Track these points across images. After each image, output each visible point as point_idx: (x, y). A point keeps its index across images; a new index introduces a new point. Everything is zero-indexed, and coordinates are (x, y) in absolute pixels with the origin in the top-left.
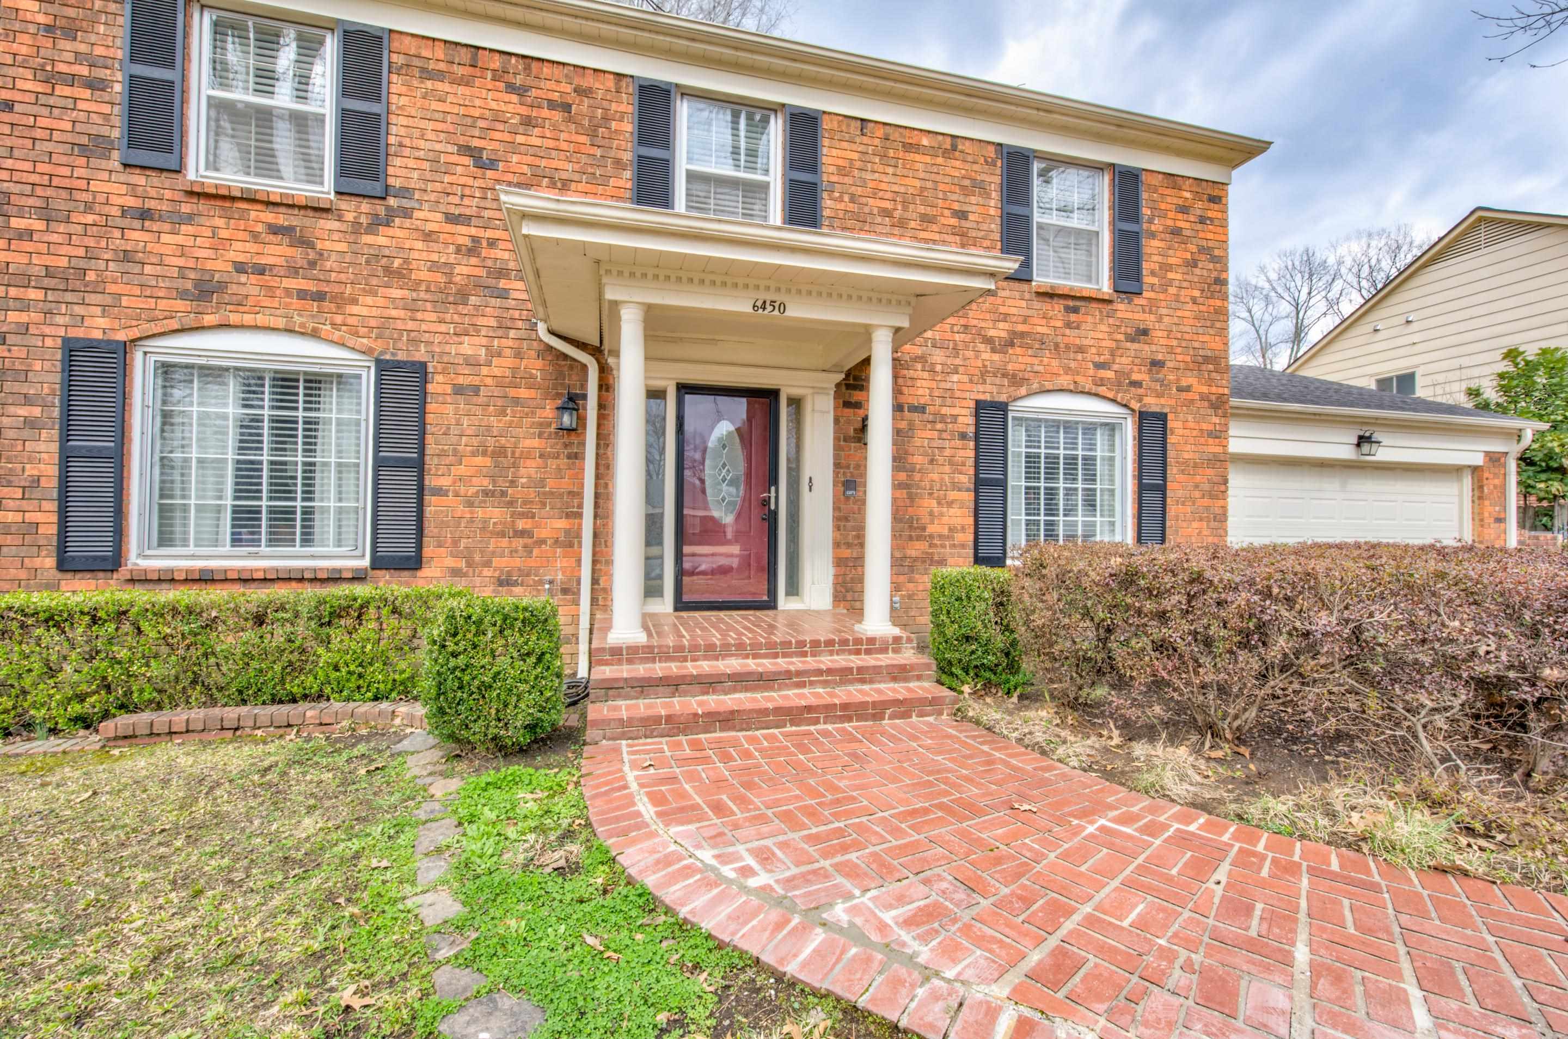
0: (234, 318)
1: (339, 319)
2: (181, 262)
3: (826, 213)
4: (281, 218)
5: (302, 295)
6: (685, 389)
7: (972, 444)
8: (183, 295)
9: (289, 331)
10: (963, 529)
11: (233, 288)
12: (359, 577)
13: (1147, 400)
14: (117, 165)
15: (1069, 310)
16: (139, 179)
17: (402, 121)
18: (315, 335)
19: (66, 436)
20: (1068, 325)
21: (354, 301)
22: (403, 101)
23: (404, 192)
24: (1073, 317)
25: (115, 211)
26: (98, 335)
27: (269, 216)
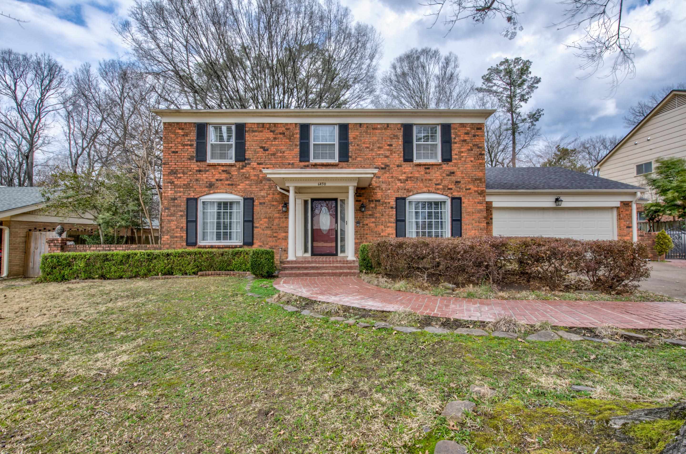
0: (216, 191)
1: (236, 189)
2: (206, 180)
3: (350, 150)
4: (224, 168)
5: (229, 185)
6: (313, 200)
7: (395, 210)
8: (207, 187)
9: (226, 193)
10: (392, 234)
11: (216, 185)
12: (241, 247)
13: (454, 194)
14: (195, 161)
15: (426, 168)
16: (199, 164)
17: (248, 143)
18: (231, 193)
19: (187, 218)
20: (426, 173)
21: (239, 185)
22: (249, 138)
23: (249, 159)
24: (427, 171)
25: (195, 171)
26: (192, 197)
27: (222, 168)
